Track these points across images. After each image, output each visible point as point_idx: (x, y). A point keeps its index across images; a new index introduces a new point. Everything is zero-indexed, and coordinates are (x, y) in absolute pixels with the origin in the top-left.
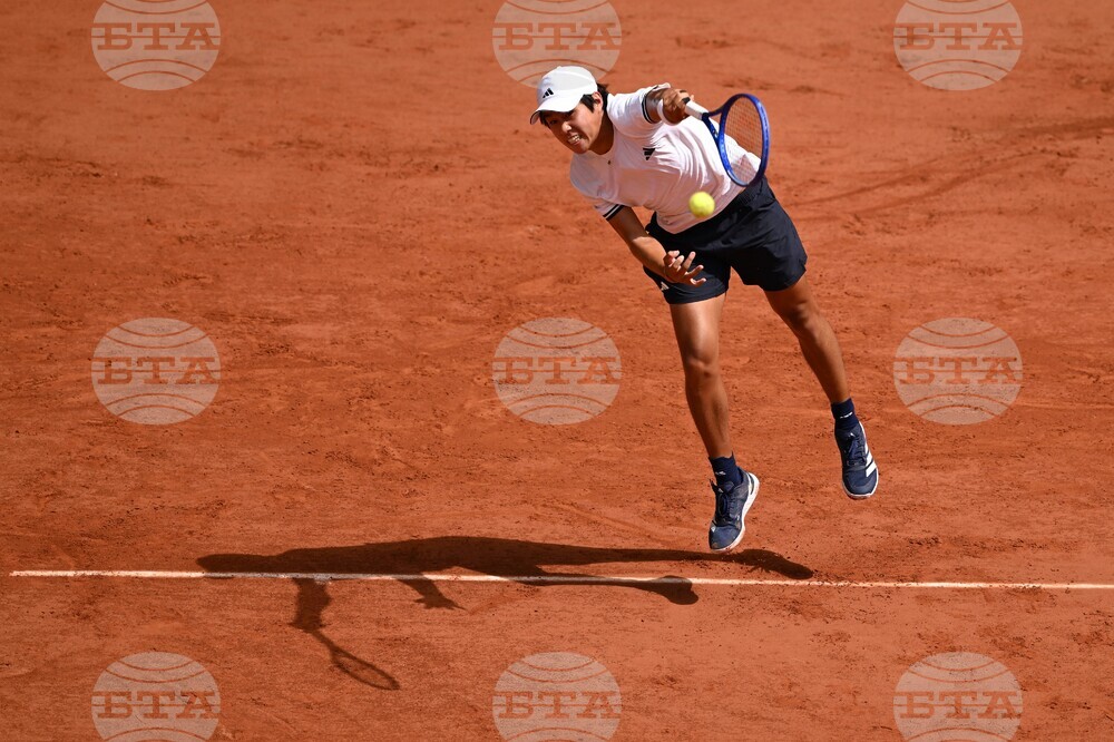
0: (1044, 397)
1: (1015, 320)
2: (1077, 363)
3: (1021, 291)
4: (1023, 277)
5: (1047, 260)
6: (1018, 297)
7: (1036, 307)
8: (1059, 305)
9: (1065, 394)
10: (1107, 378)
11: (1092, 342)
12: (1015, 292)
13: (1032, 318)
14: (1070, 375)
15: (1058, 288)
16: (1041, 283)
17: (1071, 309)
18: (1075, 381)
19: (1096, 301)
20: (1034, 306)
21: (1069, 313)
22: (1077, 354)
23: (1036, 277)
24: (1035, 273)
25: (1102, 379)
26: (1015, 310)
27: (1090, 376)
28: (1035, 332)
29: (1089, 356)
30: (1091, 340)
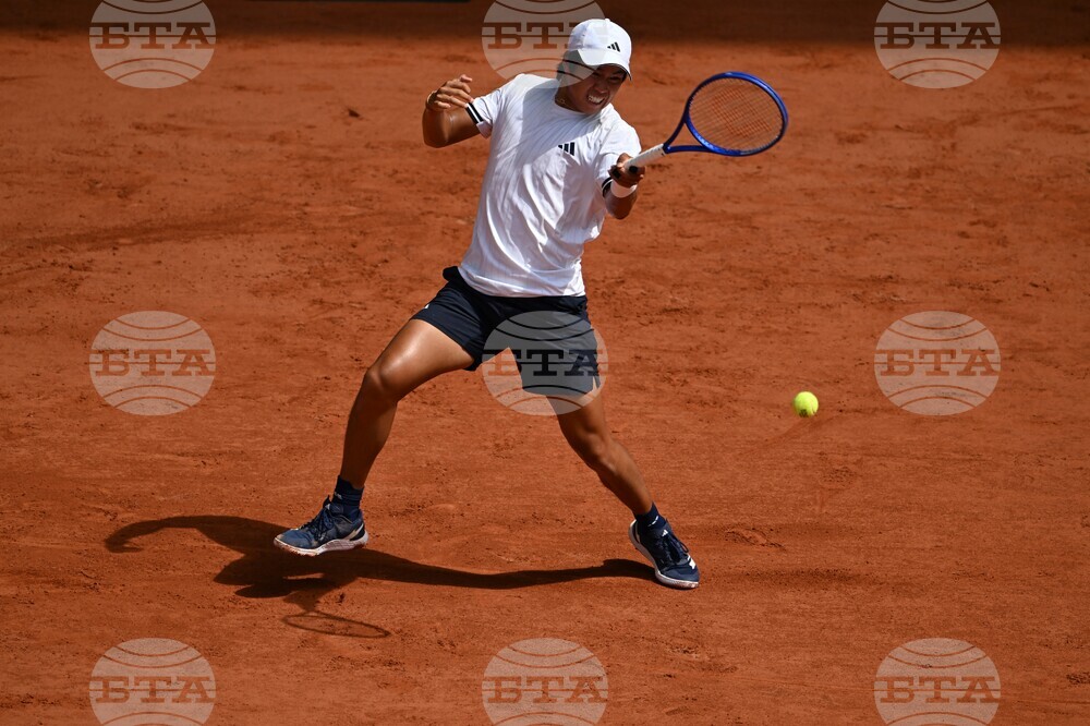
0: (55, 536)
1: (23, 452)
2: (92, 498)
3: (29, 419)
4: (32, 403)
5: (59, 385)
6: (27, 426)
7: (46, 437)
8: (71, 435)
9: (79, 533)
10: (126, 515)
11: (109, 476)
12: (23, 420)
13: (43, 448)
14: (84, 512)
15: (70, 416)
16: (51, 410)
17: (85, 439)
18: (90, 518)
19: (113, 430)
20: (45, 435)
21: (82, 443)
22: (92, 489)
23: (46, 404)
24: (44, 399)
25: (120, 517)
26: (23, 440)
27: (107, 513)
28: (46, 464)
29: (104, 491)
30: (107, 473)
